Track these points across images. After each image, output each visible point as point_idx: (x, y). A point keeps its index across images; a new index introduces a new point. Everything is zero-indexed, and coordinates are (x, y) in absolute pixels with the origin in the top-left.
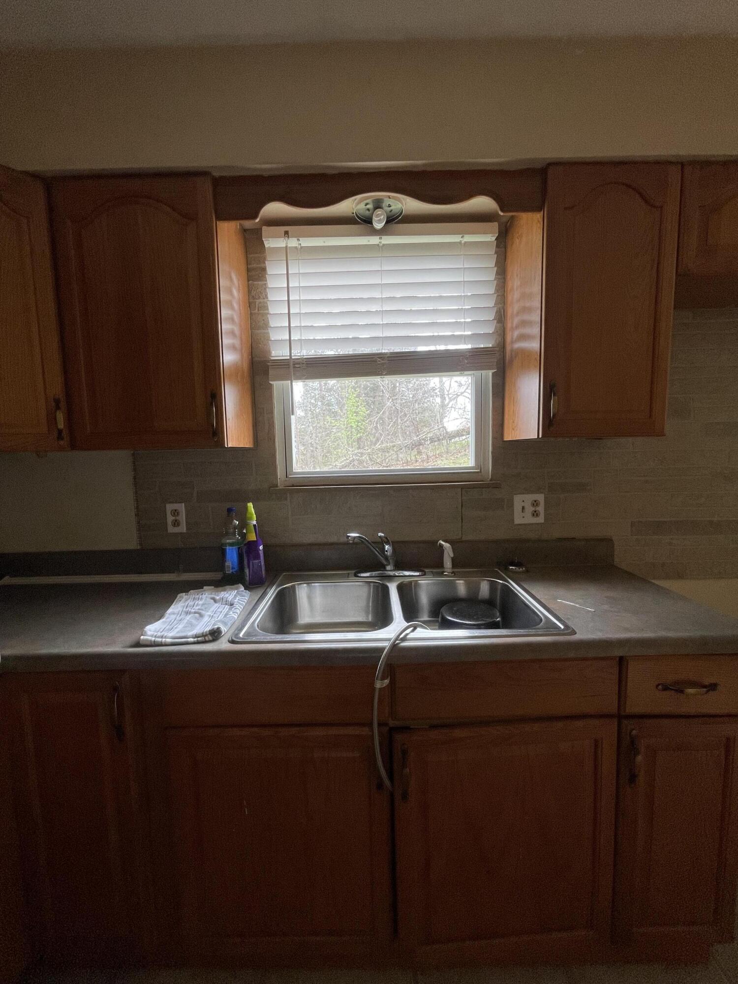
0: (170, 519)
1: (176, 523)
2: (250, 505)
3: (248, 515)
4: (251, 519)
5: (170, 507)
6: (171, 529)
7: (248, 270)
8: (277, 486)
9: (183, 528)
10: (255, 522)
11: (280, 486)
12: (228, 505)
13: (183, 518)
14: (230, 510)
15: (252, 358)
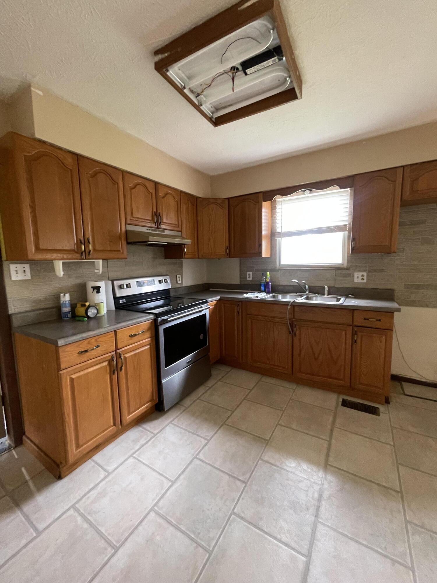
0: (248, 276)
1: (249, 277)
2: (268, 273)
3: (267, 275)
4: (268, 276)
5: (248, 273)
6: (248, 279)
7: (272, 207)
8: (276, 268)
9: (251, 279)
10: (269, 277)
11: (277, 268)
12: (263, 273)
13: (251, 276)
14: (263, 274)
15: (272, 232)
